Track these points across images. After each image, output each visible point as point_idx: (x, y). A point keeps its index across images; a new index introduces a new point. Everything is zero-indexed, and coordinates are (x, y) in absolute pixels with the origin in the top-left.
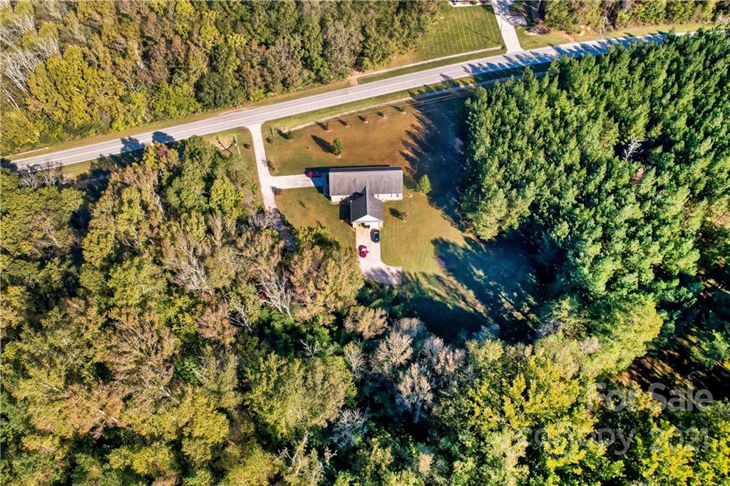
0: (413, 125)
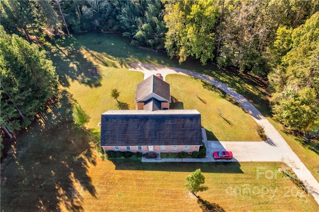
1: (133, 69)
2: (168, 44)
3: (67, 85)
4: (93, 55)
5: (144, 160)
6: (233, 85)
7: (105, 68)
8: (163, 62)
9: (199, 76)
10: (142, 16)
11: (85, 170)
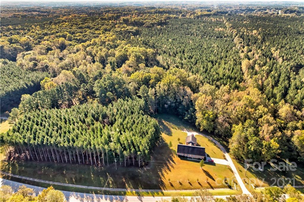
0: (167, 174)
1: (183, 131)
2: (197, 124)
3: (161, 134)
4: (167, 124)
5: (188, 159)
6: (219, 141)
7: (173, 129)
8: (194, 129)
9: (207, 137)
10: (187, 111)
11: (172, 158)
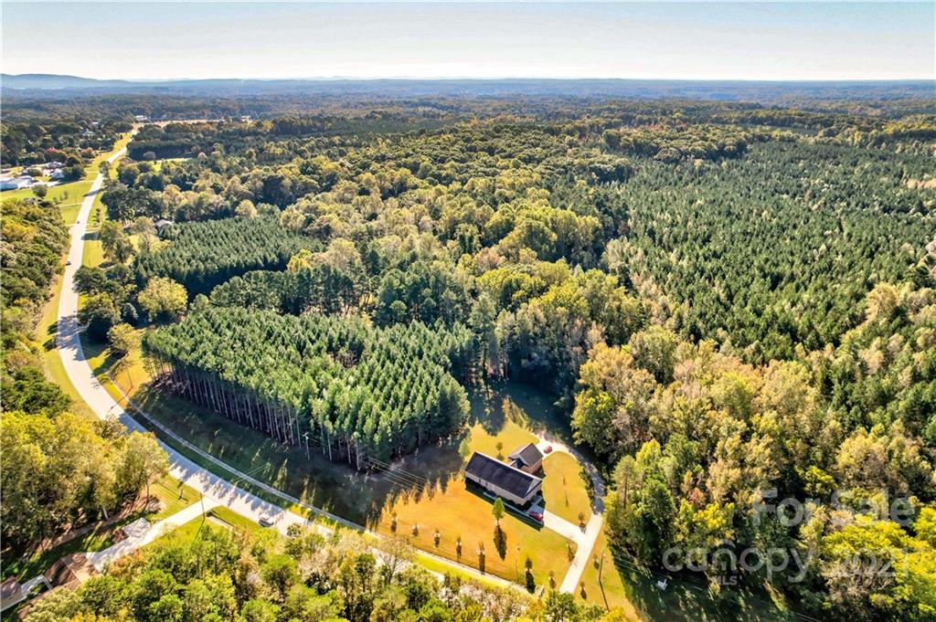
0: (406, 504)
1: (533, 434)
3: (472, 425)
5: (485, 493)
7: (512, 423)
9: (586, 464)
11: (447, 480)
